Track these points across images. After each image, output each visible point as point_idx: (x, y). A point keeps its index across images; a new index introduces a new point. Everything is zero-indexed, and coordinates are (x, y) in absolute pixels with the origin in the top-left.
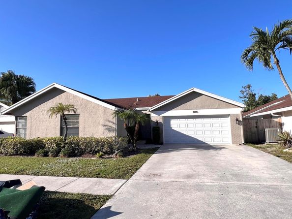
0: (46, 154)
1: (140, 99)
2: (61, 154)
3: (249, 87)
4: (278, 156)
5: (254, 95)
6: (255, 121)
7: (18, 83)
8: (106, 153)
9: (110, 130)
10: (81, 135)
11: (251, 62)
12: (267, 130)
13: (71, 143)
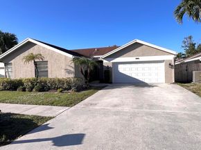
0: (24, 90)
1: (98, 49)
2: (34, 90)
3: (190, 38)
4: (194, 92)
5: (194, 45)
6: (185, 65)
7: (4, 39)
8: (65, 89)
9: (69, 72)
10: (50, 76)
11: (181, 16)
12: (194, 72)
13: (41, 82)
